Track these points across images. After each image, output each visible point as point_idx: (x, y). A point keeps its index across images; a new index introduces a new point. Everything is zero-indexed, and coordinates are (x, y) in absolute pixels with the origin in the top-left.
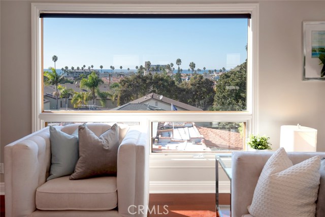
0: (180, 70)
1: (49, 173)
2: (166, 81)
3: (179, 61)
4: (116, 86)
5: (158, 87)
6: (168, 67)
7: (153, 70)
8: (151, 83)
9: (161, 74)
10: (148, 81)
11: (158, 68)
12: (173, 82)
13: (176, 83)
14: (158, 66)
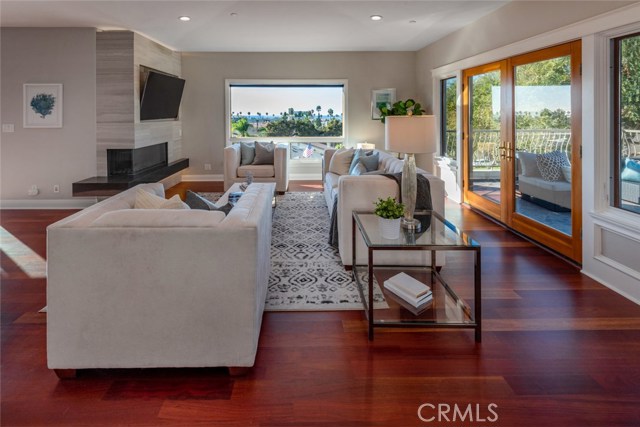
0: (320, 116)
1: (241, 163)
2: (307, 125)
3: (319, 108)
4: (264, 129)
5: (300, 131)
6: (310, 114)
7: (296, 116)
8: (293, 128)
9: (303, 119)
10: (291, 125)
11: (300, 114)
12: (313, 126)
13: (316, 126)
14: (300, 113)
